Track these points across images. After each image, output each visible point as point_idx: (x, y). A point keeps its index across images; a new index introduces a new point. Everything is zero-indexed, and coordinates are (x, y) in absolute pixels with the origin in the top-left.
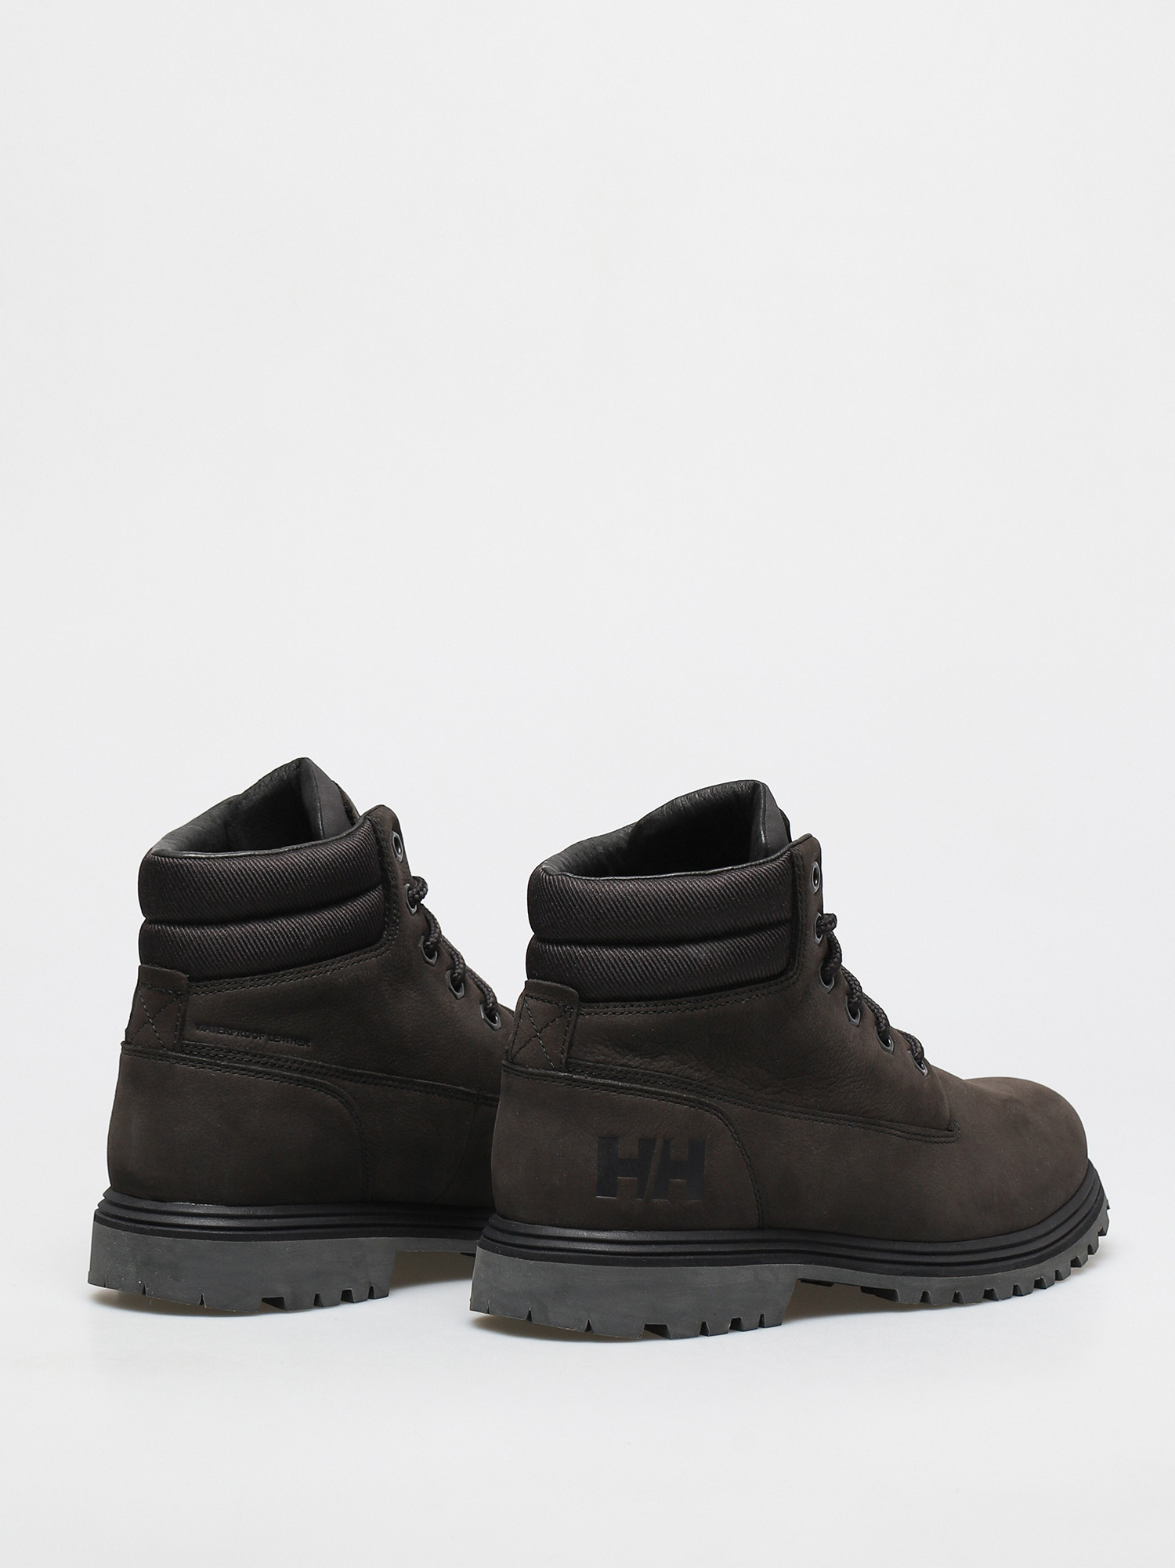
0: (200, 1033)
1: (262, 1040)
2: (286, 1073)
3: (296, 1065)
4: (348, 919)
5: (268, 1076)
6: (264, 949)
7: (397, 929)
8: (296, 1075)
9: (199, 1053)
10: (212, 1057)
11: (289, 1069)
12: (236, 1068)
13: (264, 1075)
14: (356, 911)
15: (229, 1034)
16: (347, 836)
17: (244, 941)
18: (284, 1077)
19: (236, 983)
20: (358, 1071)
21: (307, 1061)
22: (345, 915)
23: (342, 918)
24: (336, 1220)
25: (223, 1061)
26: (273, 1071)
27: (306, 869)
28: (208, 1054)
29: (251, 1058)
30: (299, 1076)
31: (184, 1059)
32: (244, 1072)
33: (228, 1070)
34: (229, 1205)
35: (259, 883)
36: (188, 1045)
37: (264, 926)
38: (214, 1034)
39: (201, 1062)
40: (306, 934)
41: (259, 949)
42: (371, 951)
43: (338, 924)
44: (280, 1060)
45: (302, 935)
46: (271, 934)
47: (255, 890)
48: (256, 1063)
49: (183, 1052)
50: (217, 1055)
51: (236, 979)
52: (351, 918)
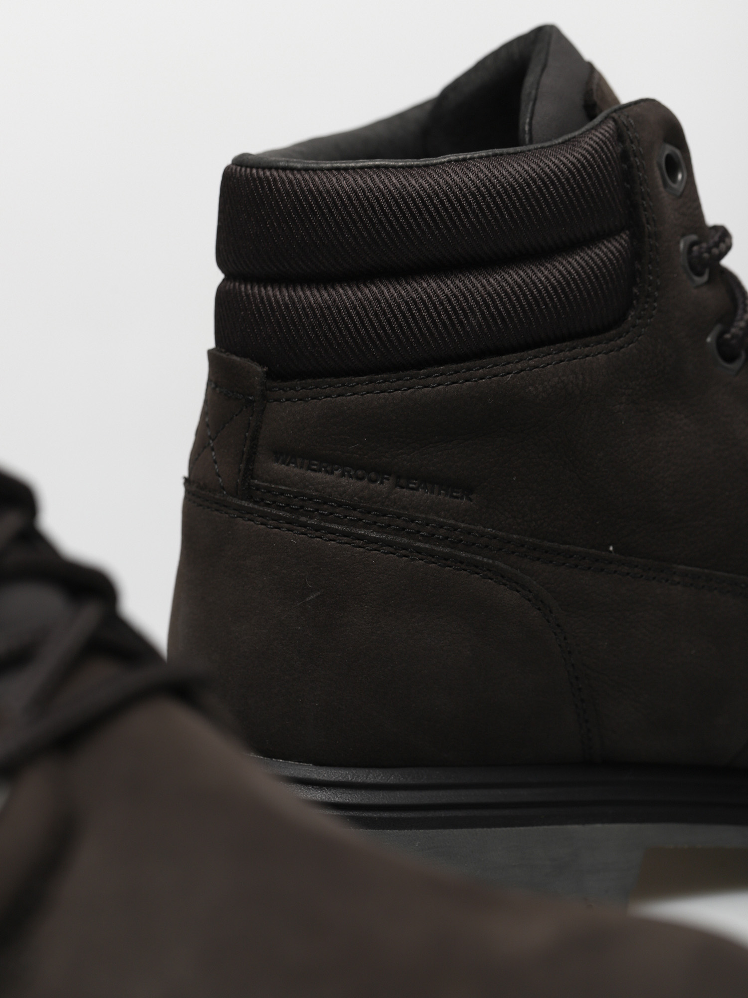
0: (278, 467)
1: (383, 487)
2: (422, 545)
3: (442, 531)
4: (552, 284)
5: (387, 549)
6: (392, 329)
7: (655, 308)
8: (441, 549)
9: (274, 502)
10: (293, 511)
11: (430, 538)
12: (333, 531)
13: (382, 546)
14: (569, 273)
15: (327, 472)
16: (563, 143)
17: (358, 314)
18: (419, 551)
19: (343, 385)
20: (562, 547)
21: (463, 525)
22: (547, 278)
23: (541, 282)
24: (524, 795)
25: (311, 518)
26: (399, 540)
27: (473, 194)
28: (288, 505)
29: (359, 515)
30: (447, 550)
31: (250, 511)
32: (345, 539)
33: (318, 534)
34: (319, 763)
35: (385, 214)
36: (258, 488)
37: (395, 289)
38: (302, 471)
39: (277, 518)
40: (471, 308)
41: (383, 328)
42: (599, 343)
43: (532, 293)
44: (413, 521)
45: (463, 309)
46: (407, 303)
47: (378, 226)
48: (366, 526)
49: (250, 498)
50: (302, 507)
51: (343, 379)
52: (559, 282)
